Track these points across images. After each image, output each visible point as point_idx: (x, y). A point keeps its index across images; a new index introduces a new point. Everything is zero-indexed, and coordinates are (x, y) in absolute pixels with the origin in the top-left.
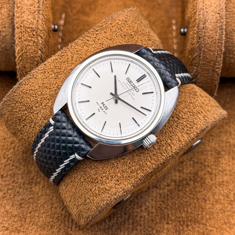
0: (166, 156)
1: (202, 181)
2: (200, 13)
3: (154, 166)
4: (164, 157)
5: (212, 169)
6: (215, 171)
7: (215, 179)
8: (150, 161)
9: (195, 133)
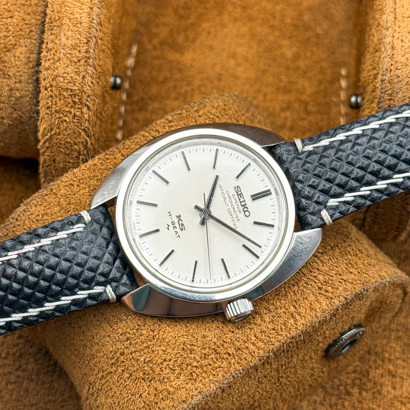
0: (284, 336)
1: (375, 390)
2: (384, 77)
3: (261, 353)
4: (282, 338)
5: (396, 366)
6: (401, 371)
7: (401, 386)
8: (253, 344)
9: (341, 297)
